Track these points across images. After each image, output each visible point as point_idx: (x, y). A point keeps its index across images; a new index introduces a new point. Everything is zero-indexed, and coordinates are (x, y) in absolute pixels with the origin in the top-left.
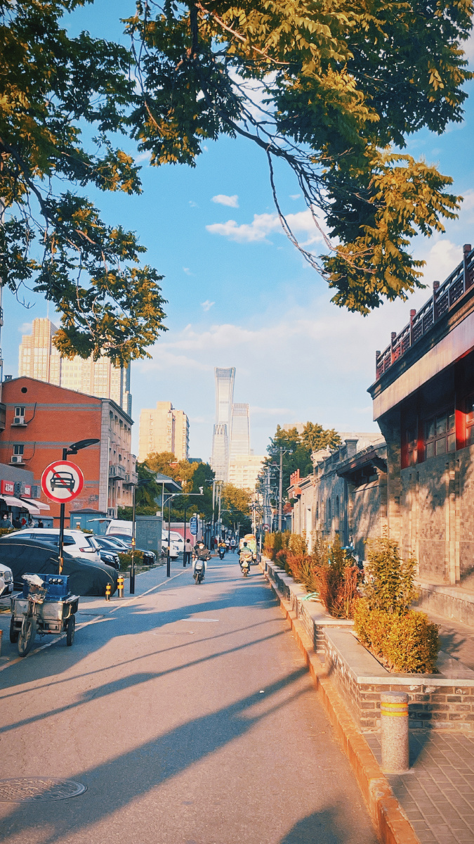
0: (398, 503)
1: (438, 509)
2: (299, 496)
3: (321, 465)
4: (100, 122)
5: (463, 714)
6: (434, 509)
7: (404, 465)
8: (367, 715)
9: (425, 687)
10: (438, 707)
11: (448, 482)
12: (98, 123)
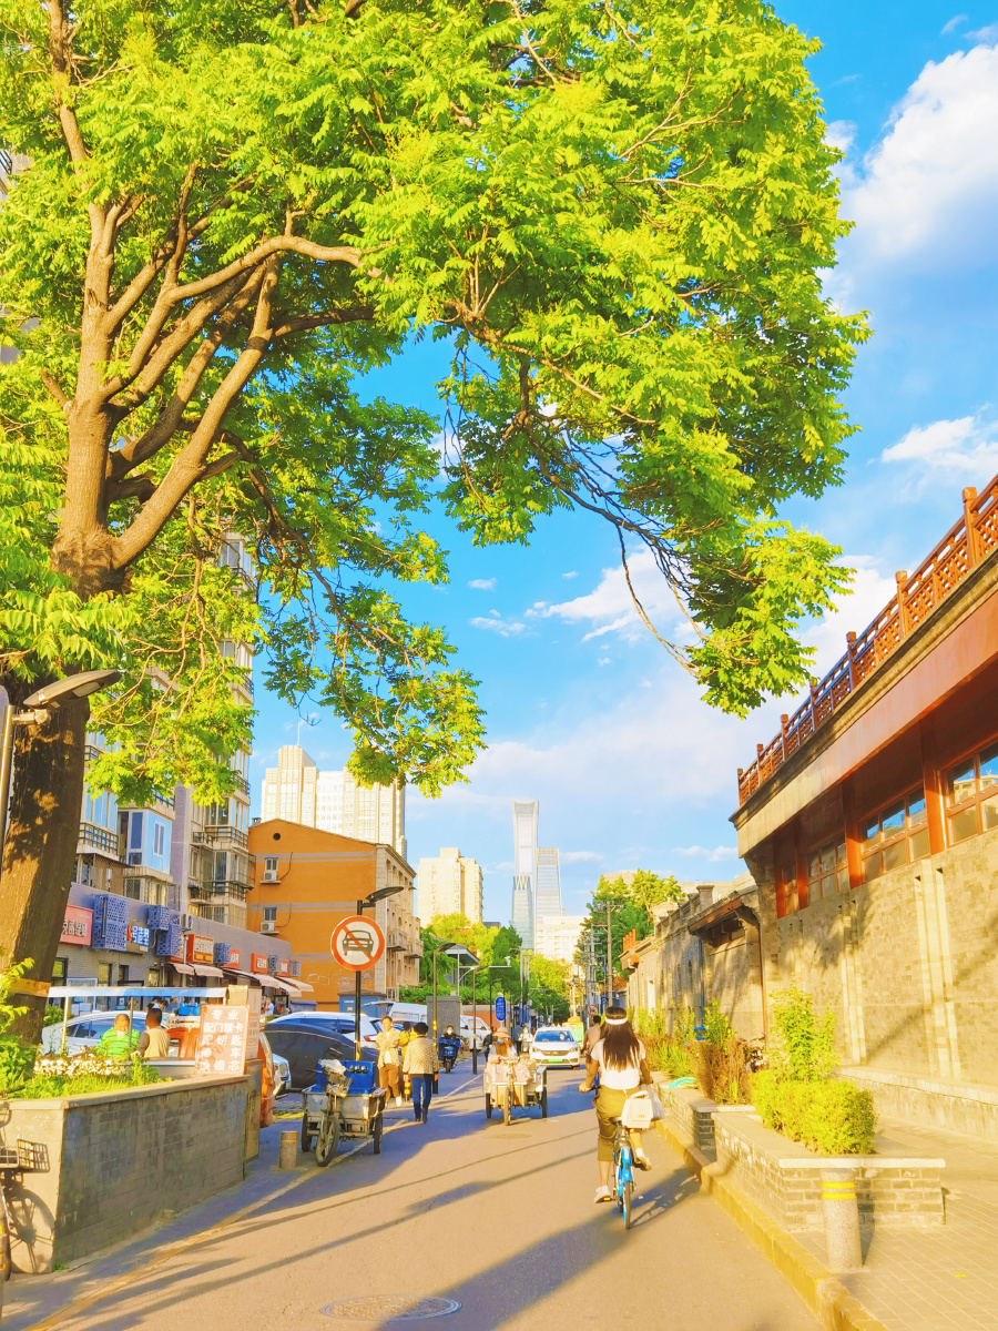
0: (775, 962)
1: (831, 967)
2: (636, 965)
3: (665, 921)
4: (397, 500)
5: (914, 1205)
6: (825, 967)
7: (781, 913)
8: (794, 1209)
9: (864, 1171)
10: (881, 1195)
11: (842, 931)
12: (394, 501)
